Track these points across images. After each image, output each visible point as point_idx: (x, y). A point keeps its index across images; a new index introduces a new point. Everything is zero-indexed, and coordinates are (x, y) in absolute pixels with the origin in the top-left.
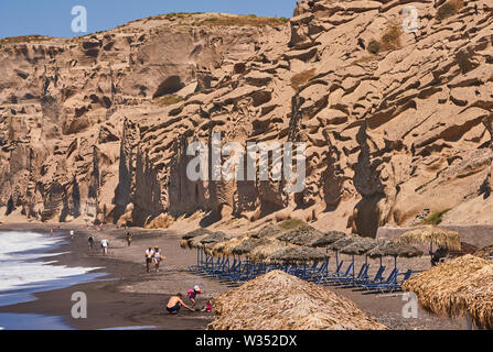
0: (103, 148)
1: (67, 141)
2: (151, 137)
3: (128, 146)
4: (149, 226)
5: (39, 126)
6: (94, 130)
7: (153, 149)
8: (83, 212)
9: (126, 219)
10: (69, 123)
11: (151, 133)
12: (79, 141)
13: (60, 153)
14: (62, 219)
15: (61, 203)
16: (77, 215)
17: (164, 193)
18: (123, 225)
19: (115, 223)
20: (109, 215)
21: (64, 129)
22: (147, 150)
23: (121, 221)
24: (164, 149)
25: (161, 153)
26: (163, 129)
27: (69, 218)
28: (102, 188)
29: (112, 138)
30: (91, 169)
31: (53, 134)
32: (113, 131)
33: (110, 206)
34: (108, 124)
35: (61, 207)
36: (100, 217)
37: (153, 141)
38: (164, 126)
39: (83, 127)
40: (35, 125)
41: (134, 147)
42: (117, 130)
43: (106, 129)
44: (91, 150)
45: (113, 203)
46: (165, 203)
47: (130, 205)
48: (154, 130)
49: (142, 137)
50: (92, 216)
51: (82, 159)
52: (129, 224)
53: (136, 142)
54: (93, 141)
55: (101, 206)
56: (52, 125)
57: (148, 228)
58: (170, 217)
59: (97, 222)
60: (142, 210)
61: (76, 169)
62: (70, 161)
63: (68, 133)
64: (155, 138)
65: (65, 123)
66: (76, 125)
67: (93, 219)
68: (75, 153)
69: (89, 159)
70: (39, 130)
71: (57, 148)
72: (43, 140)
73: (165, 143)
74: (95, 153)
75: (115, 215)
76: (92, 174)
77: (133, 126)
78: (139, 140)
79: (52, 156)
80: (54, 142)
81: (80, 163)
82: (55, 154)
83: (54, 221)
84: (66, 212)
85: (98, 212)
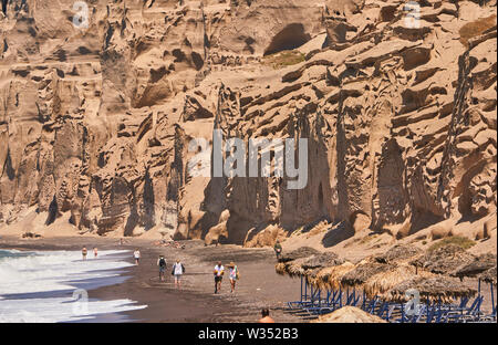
0: (189, 127)
1: (138, 116)
2: (256, 113)
3: (224, 126)
4: (250, 243)
5: (98, 94)
6: (177, 101)
7: (259, 131)
8: (158, 221)
9: (218, 232)
10: (141, 91)
11: (257, 107)
12: (155, 118)
13: (127, 135)
14: (128, 232)
15: (128, 208)
16: (149, 225)
17: (273, 195)
18: (214, 242)
19: (203, 237)
20: (196, 227)
21: (133, 99)
22: (250, 132)
23: (212, 236)
24: (274, 130)
25: (270, 135)
26: (274, 102)
27: (138, 230)
28: (186, 188)
29: (202, 113)
30: (172, 159)
31: (118, 106)
32: (205, 104)
33: (198, 214)
34: (198, 93)
35: (127, 214)
36: (183, 229)
37: (259, 119)
38: (275, 96)
39: (162, 97)
40: (91, 93)
41: (232, 127)
42: (210, 103)
43: (194, 101)
44: (172, 131)
45: (203, 207)
46: (275, 210)
47: (226, 213)
48: (260, 102)
49: (243, 112)
50: (172, 228)
51: (158, 144)
52: (222, 240)
53: (235, 121)
54: (175, 118)
55: (184, 213)
56: (116, 94)
57: (249, 247)
58: (281, 231)
59: (178, 237)
60: (242, 219)
61: (149, 158)
62: (142, 146)
63: (139, 106)
64: (262, 114)
65: (136, 90)
66: (152, 94)
67: (172, 232)
68: (149, 135)
69: (169, 144)
70: (98, 100)
71: (122, 127)
72: (103, 115)
73: (277, 122)
74: (177, 136)
75: (204, 226)
76: (173, 166)
77: (232, 97)
78: (238, 117)
79: (115, 138)
80: (118, 117)
81: (156, 150)
82: (119, 136)
83: (117, 233)
84: (133, 221)
85: (180, 221)
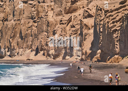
0: (86, 21)
1: (66, 17)
2: (110, 16)
3: (98, 20)
4: (109, 62)
5: (52, 9)
6: (81, 12)
7: (111, 22)
8: (74, 54)
9: (97, 58)
10: (68, 8)
11: (110, 14)
12: (73, 18)
13: (63, 24)
14: (64, 58)
15: (64, 50)
16: (71, 56)
17: (117, 45)
18: (95, 61)
19: (91, 60)
20: (88, 56)
21: (65, 11)
22: (108, 22)
23: (95, 59)
24: (117, 22)
25: (115, 24)
26: (117, 11)
27: (67, 57)
28: (85, 42)
29: (90, 16)
30: (79, 32)
31: (59, 14)
32: (91, 12)
33: (89, 52)
34: (88, 9)
35: (64, 52)
36: (84, 57)
37: (111, 18)
38: (117, 9)
39: (75, 10)
40: (50, 9)
41: (101, 21)
42: (93, 12)
43: (87, 11)
44: (79, 22)
45: (91, 49)
46: (117, 50)
47: (99, 51)
48: (112, 12)
49: (105, 15)
50: (79, 56)
51: (74, 27)
52: (99, 61)
53: (102, 18)
54: (80, 18)
55: (84, 51)
56: (59, 9)
57: (108, 63)
58: (120, 57)
59: (82, 60)
60: (105, 53)
61: (71, 32)
62: (68, 28)
63: (67, 13)
64: (112, 16)
65: (66, 8)
66: (72, 9)
67: (80, 58)
68: (71, 24)
69: (78, 27)
70: (52, 12)
71: (61, 21)
72: (54, 17)
73: (118, 19)
74: (81, 24)
75: (91, 56)
76: (80, 34)
77: (101, 10)
78: (104, 17)
79: (59, 25)
80: (60, 17)
81: (73, 29)
82: (60, 24)
83: (60, 59)
84: (66, 54)
85: (83, 54)
